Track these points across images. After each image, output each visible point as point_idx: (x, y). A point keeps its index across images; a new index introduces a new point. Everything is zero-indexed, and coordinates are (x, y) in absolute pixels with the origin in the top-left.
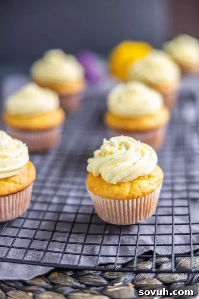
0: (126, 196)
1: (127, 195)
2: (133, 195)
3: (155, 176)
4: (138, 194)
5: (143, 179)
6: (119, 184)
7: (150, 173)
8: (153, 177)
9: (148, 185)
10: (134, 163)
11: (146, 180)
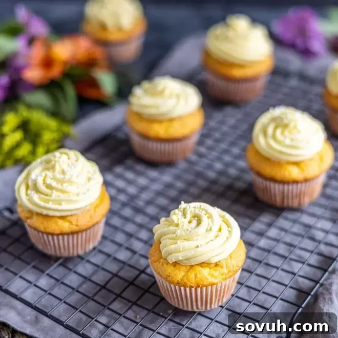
0: (176, 282)
1: (178, 281)
2: (185, 283)
3: (225, 266)
4: (191, 283)
5: (208, 266)
6: (176, 264)
7: (219, 261)
8: (222, 267)
9: (209, 277)
10: (198, 247)
11: (210, 268)
